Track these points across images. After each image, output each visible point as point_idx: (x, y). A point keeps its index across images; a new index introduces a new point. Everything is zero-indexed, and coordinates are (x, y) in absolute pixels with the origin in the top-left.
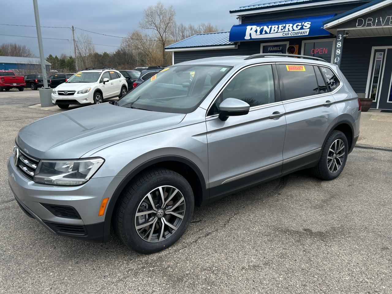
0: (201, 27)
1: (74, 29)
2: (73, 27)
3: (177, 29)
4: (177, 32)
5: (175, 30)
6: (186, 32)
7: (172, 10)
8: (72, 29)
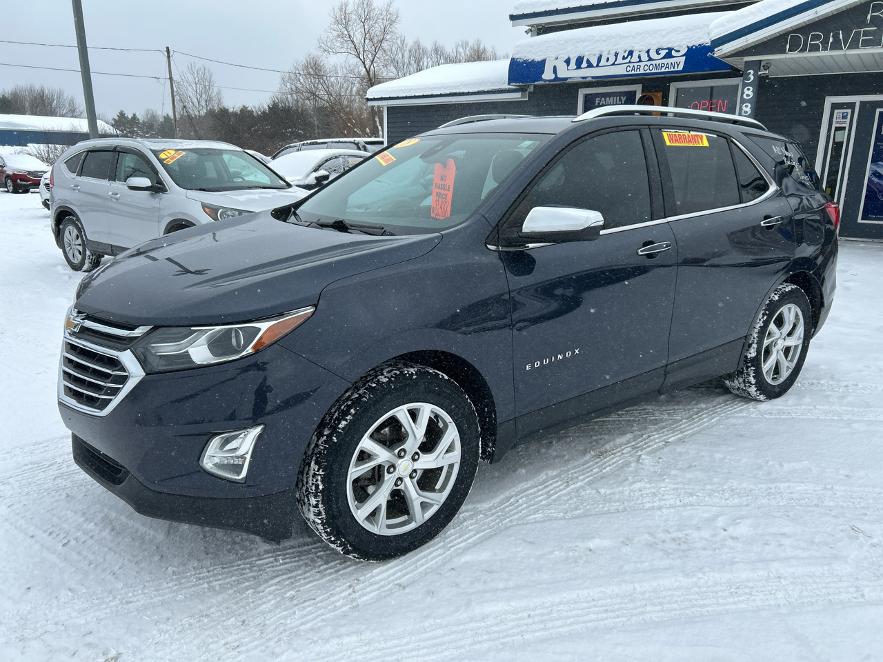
0: (461, 50)
1: (171, 54)
2: (168, 48)
3: (407, 54)
4: (406, 60)
5: (400, 55)
6: (425, 59)
7: (391, 10)
8: (166, 53)
